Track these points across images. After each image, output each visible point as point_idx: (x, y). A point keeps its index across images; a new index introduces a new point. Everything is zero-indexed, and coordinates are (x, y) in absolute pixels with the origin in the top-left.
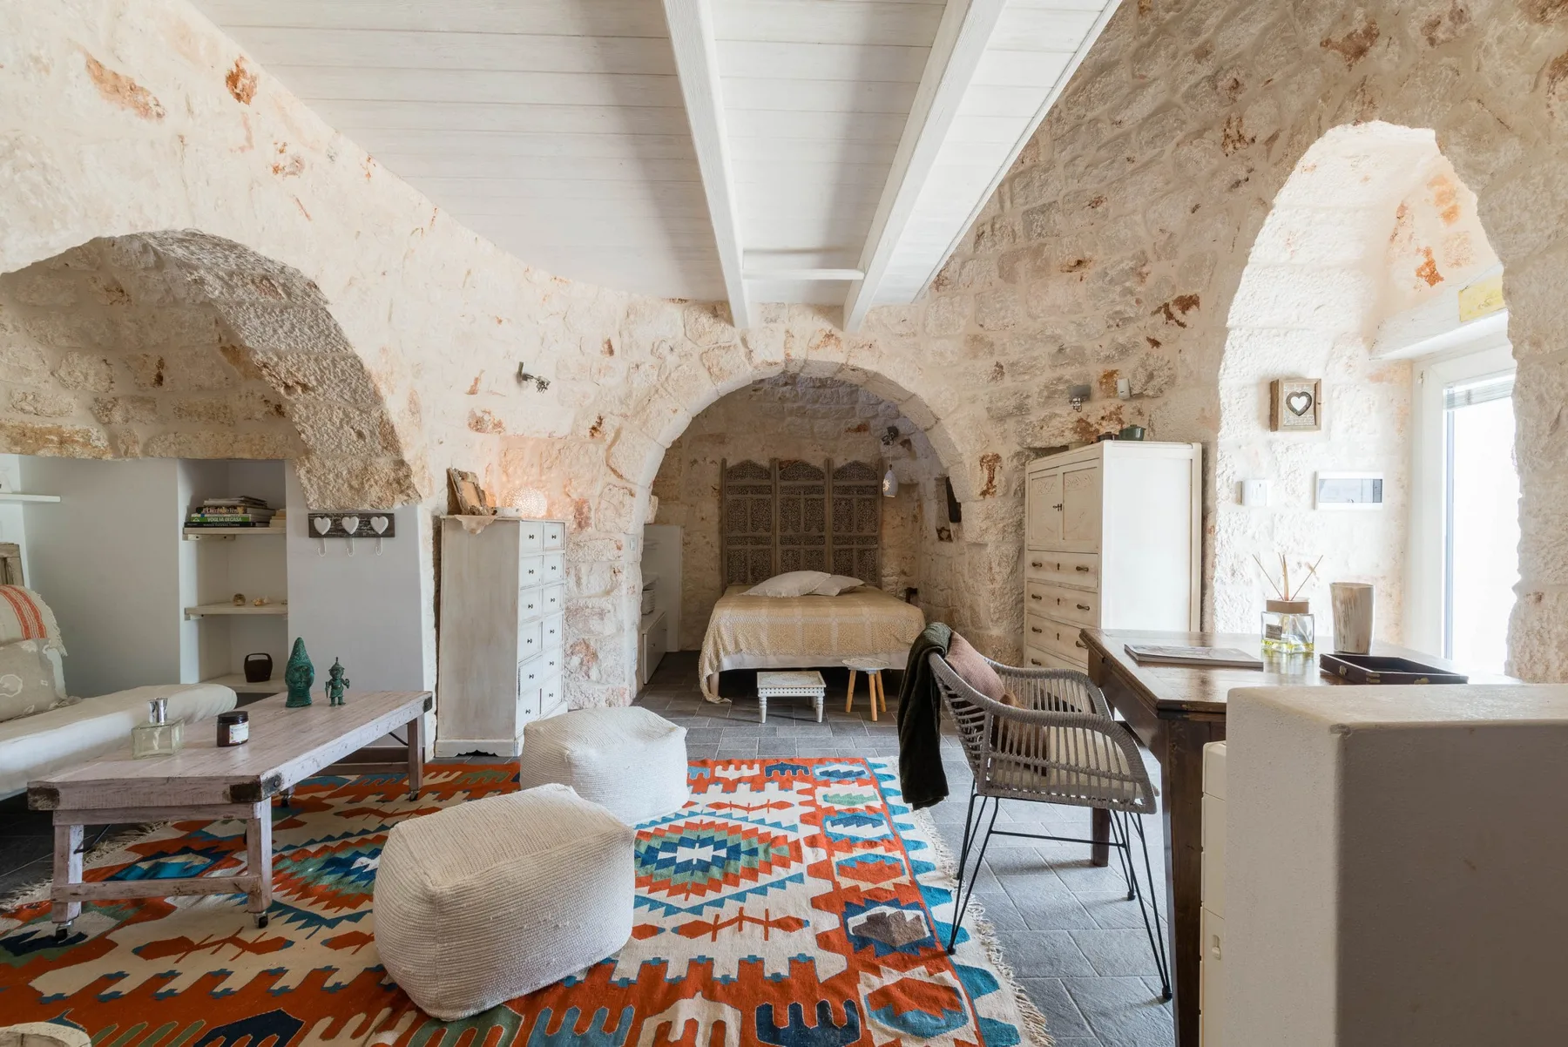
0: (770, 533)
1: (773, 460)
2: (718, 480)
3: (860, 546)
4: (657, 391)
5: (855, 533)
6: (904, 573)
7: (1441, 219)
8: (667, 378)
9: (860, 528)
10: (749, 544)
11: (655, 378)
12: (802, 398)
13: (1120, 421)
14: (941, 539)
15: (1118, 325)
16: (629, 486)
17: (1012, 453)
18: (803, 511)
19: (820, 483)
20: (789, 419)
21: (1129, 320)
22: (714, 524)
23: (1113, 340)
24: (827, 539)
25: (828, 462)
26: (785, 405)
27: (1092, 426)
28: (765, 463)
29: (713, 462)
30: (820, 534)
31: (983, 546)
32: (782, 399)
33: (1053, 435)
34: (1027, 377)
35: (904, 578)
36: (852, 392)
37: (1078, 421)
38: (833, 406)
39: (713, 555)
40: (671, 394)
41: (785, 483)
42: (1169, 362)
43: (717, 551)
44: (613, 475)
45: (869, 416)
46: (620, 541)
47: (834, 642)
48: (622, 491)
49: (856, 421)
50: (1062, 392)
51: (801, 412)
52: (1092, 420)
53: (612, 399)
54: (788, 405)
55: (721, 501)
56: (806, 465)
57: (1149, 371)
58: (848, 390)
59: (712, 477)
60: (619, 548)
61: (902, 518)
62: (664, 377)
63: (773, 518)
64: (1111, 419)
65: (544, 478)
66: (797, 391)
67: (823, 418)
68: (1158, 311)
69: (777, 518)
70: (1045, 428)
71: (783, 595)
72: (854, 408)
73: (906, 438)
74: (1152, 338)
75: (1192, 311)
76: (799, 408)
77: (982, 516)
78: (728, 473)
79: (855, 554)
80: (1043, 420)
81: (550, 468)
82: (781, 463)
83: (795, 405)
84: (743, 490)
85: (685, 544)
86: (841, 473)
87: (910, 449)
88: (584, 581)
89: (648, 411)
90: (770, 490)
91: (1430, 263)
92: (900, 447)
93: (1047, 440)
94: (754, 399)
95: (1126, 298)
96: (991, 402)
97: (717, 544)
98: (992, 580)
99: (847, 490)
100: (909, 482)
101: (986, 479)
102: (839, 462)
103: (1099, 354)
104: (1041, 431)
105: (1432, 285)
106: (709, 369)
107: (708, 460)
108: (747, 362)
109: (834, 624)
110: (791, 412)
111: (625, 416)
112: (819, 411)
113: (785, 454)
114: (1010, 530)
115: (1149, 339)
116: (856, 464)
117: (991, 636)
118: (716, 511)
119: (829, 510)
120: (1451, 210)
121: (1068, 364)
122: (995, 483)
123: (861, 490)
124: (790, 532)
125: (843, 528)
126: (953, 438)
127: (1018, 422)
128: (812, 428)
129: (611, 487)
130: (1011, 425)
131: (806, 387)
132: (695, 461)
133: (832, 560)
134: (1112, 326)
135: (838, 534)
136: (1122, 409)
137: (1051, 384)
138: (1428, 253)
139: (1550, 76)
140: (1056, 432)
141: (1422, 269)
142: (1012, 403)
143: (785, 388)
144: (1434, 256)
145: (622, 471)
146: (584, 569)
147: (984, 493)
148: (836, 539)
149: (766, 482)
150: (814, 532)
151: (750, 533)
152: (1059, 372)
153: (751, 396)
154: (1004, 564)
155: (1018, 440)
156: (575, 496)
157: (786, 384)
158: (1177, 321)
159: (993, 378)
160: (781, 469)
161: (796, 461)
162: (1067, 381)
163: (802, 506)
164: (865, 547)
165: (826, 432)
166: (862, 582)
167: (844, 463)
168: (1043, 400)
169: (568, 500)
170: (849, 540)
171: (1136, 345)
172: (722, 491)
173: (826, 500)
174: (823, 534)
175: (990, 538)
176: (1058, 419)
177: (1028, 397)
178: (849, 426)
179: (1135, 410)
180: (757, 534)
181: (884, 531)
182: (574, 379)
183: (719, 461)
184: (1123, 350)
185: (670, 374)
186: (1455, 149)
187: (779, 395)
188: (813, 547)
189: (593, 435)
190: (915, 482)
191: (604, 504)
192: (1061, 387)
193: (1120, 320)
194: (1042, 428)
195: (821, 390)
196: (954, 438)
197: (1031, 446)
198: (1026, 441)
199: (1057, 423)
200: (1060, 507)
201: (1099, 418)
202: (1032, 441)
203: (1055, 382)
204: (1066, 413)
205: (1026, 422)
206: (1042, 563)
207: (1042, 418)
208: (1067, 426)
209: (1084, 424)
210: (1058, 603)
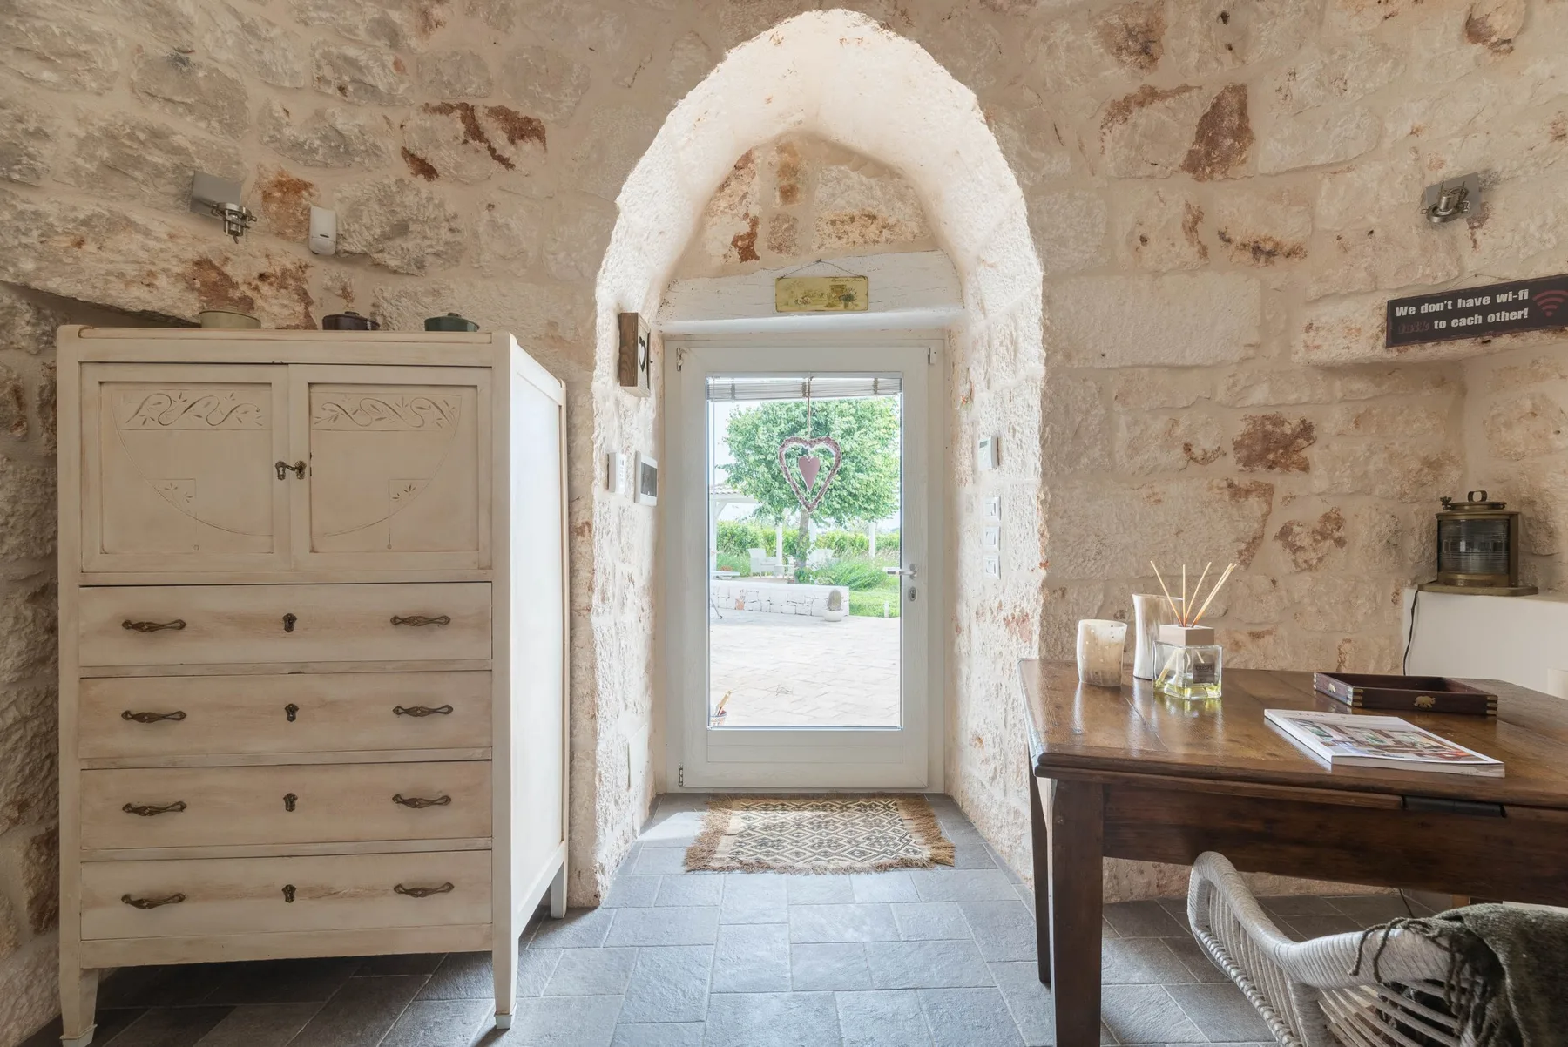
7: (778, 193)
13: (304, 297)
15: (342, 89)
21: (373, 91)
23: (319, 115)
27: (235, 286)
33: (121, 275)
37: (198, 264)
42: (455, 216)
50: (158, 172)
52: (235, 271)
57: (399, 217)
64: (283, 286)
68: (446, 109)
70: (90, 247)
74: (419, 154)
75: (528, 146)
80: (85, 223)
91: (752, 235)
95: (377, 43)
103: (278, 127)
104: (77, 252)
105: (742, 260)
115: (407, 154)
120: (789, 188)
121: (190, 109)
134: (328, 83)
136: (308, 272)
137: (131, 136)
138: (754, 223)
139: (1109, 114)
140: (131, 271)
141: (741, 238)
144: (760, 229)
152: (156, 116)
158: (492, 151)
162: (176, 150)
168: (91, 167)
171: (374, 152)
176: (138, 237)
177: (40, 134)
179: (338, 285)
184: (342, 149)
186: (1008, 131)
192: (157, 158)
193: (353, 81)
194: (79, 243)
197: (35, 284)
198: (15, 265)
199: (133, 247)
200: (300, 469)
201: (255, 274)
202: (39, 269)
203: (143, 137)
204: (160, 230)
205: (21, 207)
206: (185, 620)
207: (82, 216)
208: (166, 265)
209: (214, 276)
210: (285, 716)
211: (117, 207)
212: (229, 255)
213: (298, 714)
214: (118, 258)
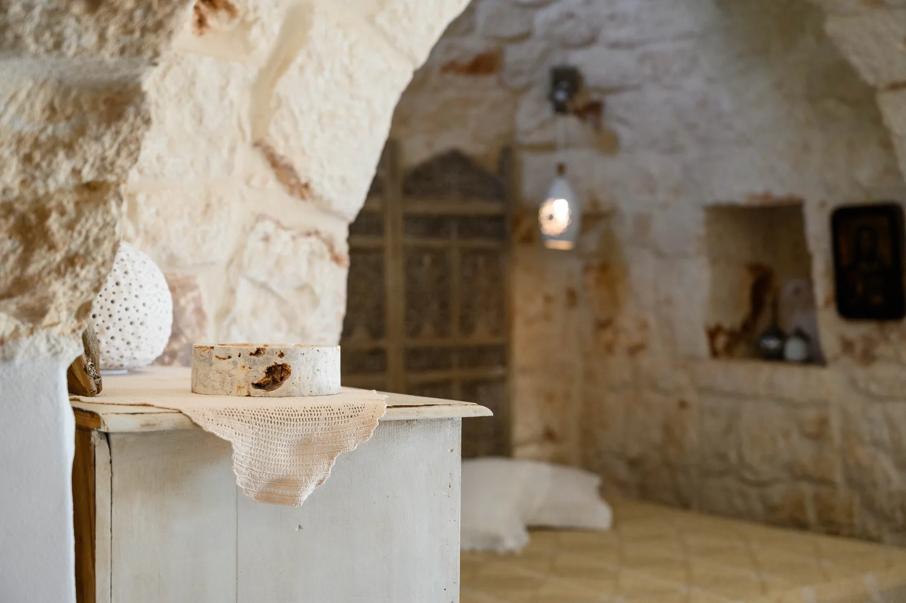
3: (465, 373)
5: (456, 338)
9: (467, 327)
14: (715, 354)
24: (391, 359)
30: (374, 345)
45: (506, 34)
48: (306, 245)
49: (474, 45)
61: (547, 298)
73: (595, 97)
79: (455, 393)
86: (420, 181)
87: (598, 127)
92: (574, 120)
99: (436, 225)
102: (416, 152)
116: (456, 159)
119: (395, 279)
123: (467, 225)
125: (428, 328)
135: (416, 342)
145: (306, 169)
173: (389, 252)
174: (382, 344)
181: (515, 333)
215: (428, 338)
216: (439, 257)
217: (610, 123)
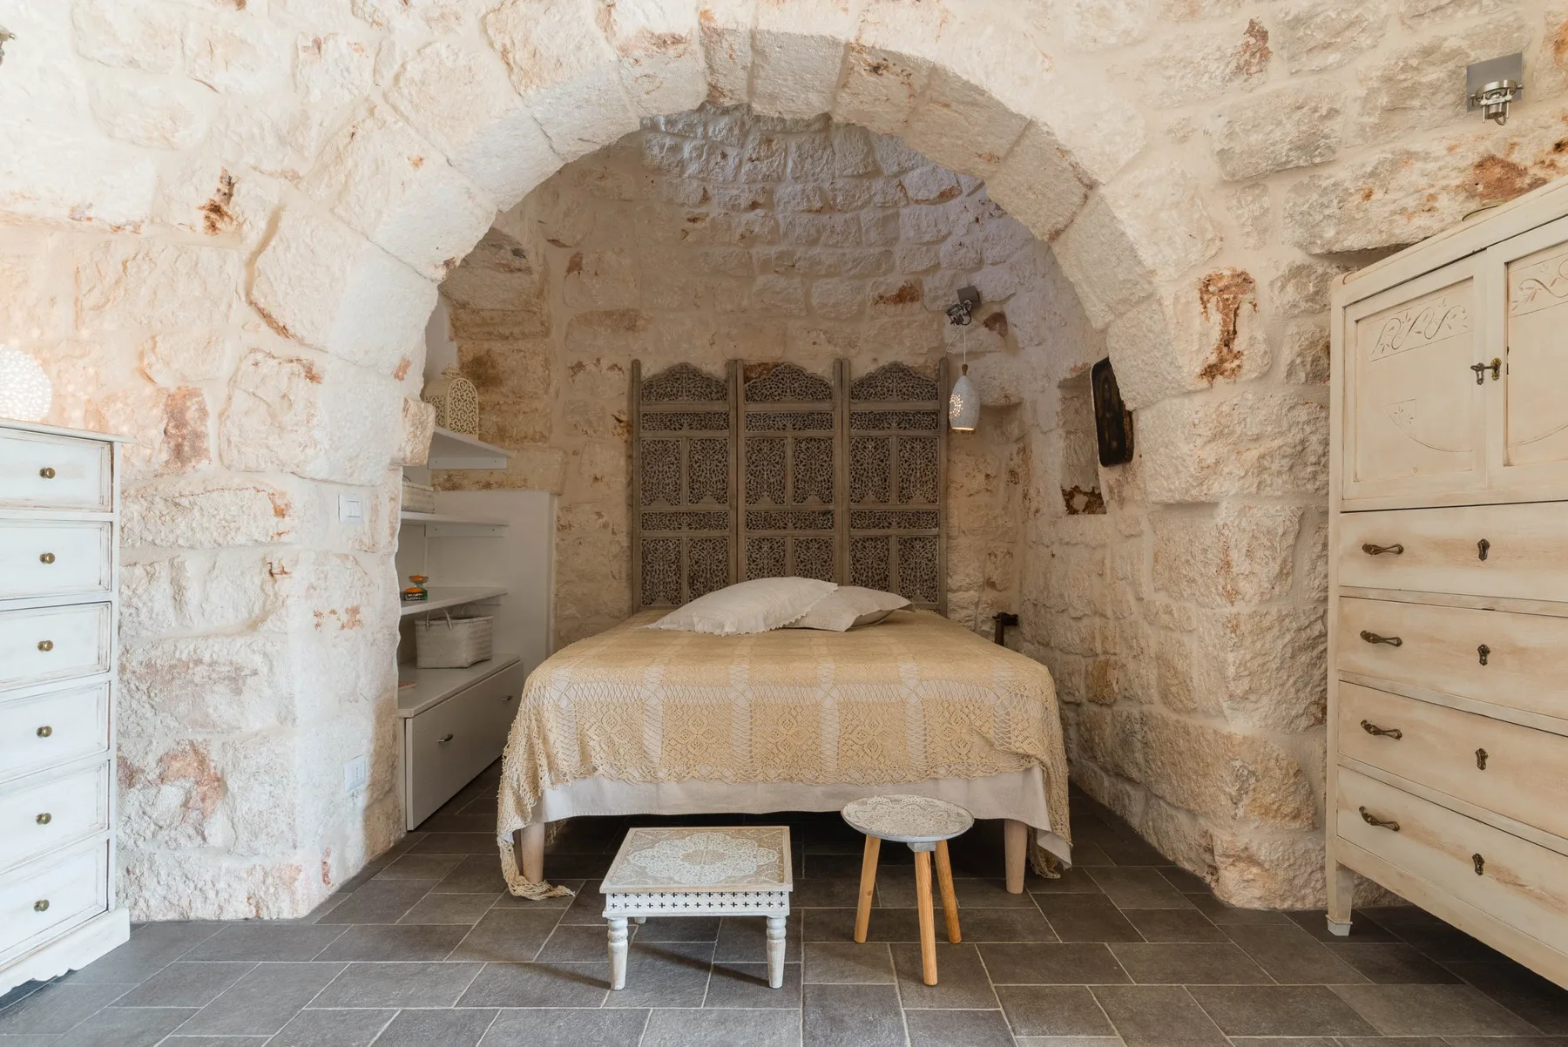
0: (726, 507)
1: (732, 363)
2: (624, 404)
3: (902, 532)
4: (371, 112)
5: (894, 504)
6: (991, 584)
8: (397, 78)
9: (904, 496)
10: (685, 528)
11: (368, 75)
12: (785, 234)
14: (1072, 511)
16: (305, 355)
17: (1284, 269)
18: (790, 461)
19: (825, 406)
20: (761, 280)
22: (616, 488)
24: (838, 519)
25: (841, 365)
26: (753, 251)
27: (1522, 173)
28: (714, 367)
29: (614, 367)
30: (824, 508)
31: (1209, 506)
32: (748, 238)
33: (1403, 211)
34: (1333, 57)
35: (990, 595)
36: (886, 220)
37: (1480, 165)
38: (847, 251)
39: (615, 549)
40: (407, 120)
41: (753, 408)
43: (624, 540)
44: (264, 327)
45: (920, 268)
46: (283, 494)
47: (829, 751)
48: (287, 368)
49: (896, 281)
50: (1435, 88)
51: (785, 264)
52: (1524, 155)
53: (256, 130)
54: (760, 251)
55: (630, 444)
56: (796, 373)
58: (880, 214)
59: (613, 396)
60: (280, 513)
61: (987, 476)
62: (388, 75)
63: (732, 476)
65: (85, 333)
66: (777, 224)
67: (829, 275)
69: (739, 480)
70: (1378, 195)
71: (727, 629)
72: (889, 253)
73: (996, 309)
76: (780, 256)
77: (1206, 432)
78: (644, 389)
79: (894, 546)
80: (1373, 174)
81: (98, 308)
82: (748, 369)
83: (773, 251)
84: (672, 421)
85: (561, 528)
86: (866, 387)
87: (1003, 334)
88: (193, 594)
89: (350, 163)
90: (727, 421)
92: (984, 330)
93: (1384, 227)
94: (690, 238)
96: (1231, 136)
97: (624, 529)
98: (1232, 595)
99: (878, 420)
100: (1003, 401)
101: (1216, 335)
102: (863, 366)
104: (1367, 204)
106: (505, 53)
107: (605, 363)
108: (600, 34)
109: (828, 703)
110: (766, 266)
111: (294, 177)
112: (819, 263)
113: (756, 351)
114: (1275, 467)
116: (897, 370)
117: (1229, 737)
118: (622, 462)
119: (841, 460)
122: (1238, 345)
123: (906, 419)
124: (765, 504)
125: (871, 497)
126: (1130, 232)
127: (1296, 189)
128: (807, 295)
129: (260, 356)
130: (1279, 195)
131: (793, 211)
132: (580, 366)
133: (847, 558)
135: (860, 507)
137: (1403, 70)
140: (1411, 203)
142: (1287, 132)
143: (751, 215)
145: (283, 318)
146: (193, 566)
147: (1211, 372)
148: (856, 518)
149: (718, 407)
150: (813, 503)
151: (685, 506)
152: (1427, 33)
153: (686, 233)
154: (1260, 553)
155: (1299, 234)
156: (166, 380)
157: (754, 205)
159: (1239, 68)
160: (747, 379)
161: (777, 365)
162: (1455, 53)
163: (789, 453)
164: (915, 532)
165: (834, 306)
166: (905, 602)
167: (872, 368)
168: (1374, 120)
169: (149, 390)
170: (881, 520)
172: (631, 427)
173: (837, 442)
174: (831, 507)
175: (1225, 487)
176: (1419, 165)
177: (1332, 113)
178: (882, 290)
180: (700, 507)
181: (951, 502)
182: (132, 62)
183: (626, 364)
185: (403, 66)
187: (740, 230)
188: (810, 533)
189: (213, 226)
190: (1014, 400)
191: (241, 401)
192: (1433, 75)
194: (1368, 196)
195: (825, 218)
196: (1133, 230)
197: (1336, 248)
198: (1321, 237)
199: (1414, 178)
200: (1496, 367)
201: (1549, 146)
202: (1338, 233)
203: (1414, 62)
204: (1439, 149)
205: (1324, 184)
206: (1403, 545)
207: (1369, 169)
208: (1444, 183)
209: (1497, 171)
210: (1478, 657)
211: (1399, 145)
212: (1515, 140)
213: (1489, 657)
214: (1400, 194)
215: (870, 503)
216: (881, 444)
217: (1012, 329)
